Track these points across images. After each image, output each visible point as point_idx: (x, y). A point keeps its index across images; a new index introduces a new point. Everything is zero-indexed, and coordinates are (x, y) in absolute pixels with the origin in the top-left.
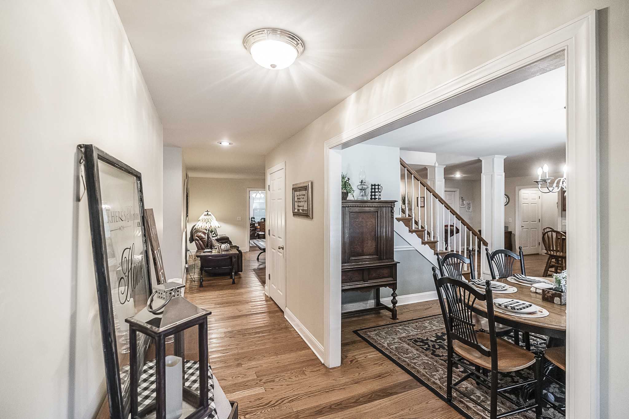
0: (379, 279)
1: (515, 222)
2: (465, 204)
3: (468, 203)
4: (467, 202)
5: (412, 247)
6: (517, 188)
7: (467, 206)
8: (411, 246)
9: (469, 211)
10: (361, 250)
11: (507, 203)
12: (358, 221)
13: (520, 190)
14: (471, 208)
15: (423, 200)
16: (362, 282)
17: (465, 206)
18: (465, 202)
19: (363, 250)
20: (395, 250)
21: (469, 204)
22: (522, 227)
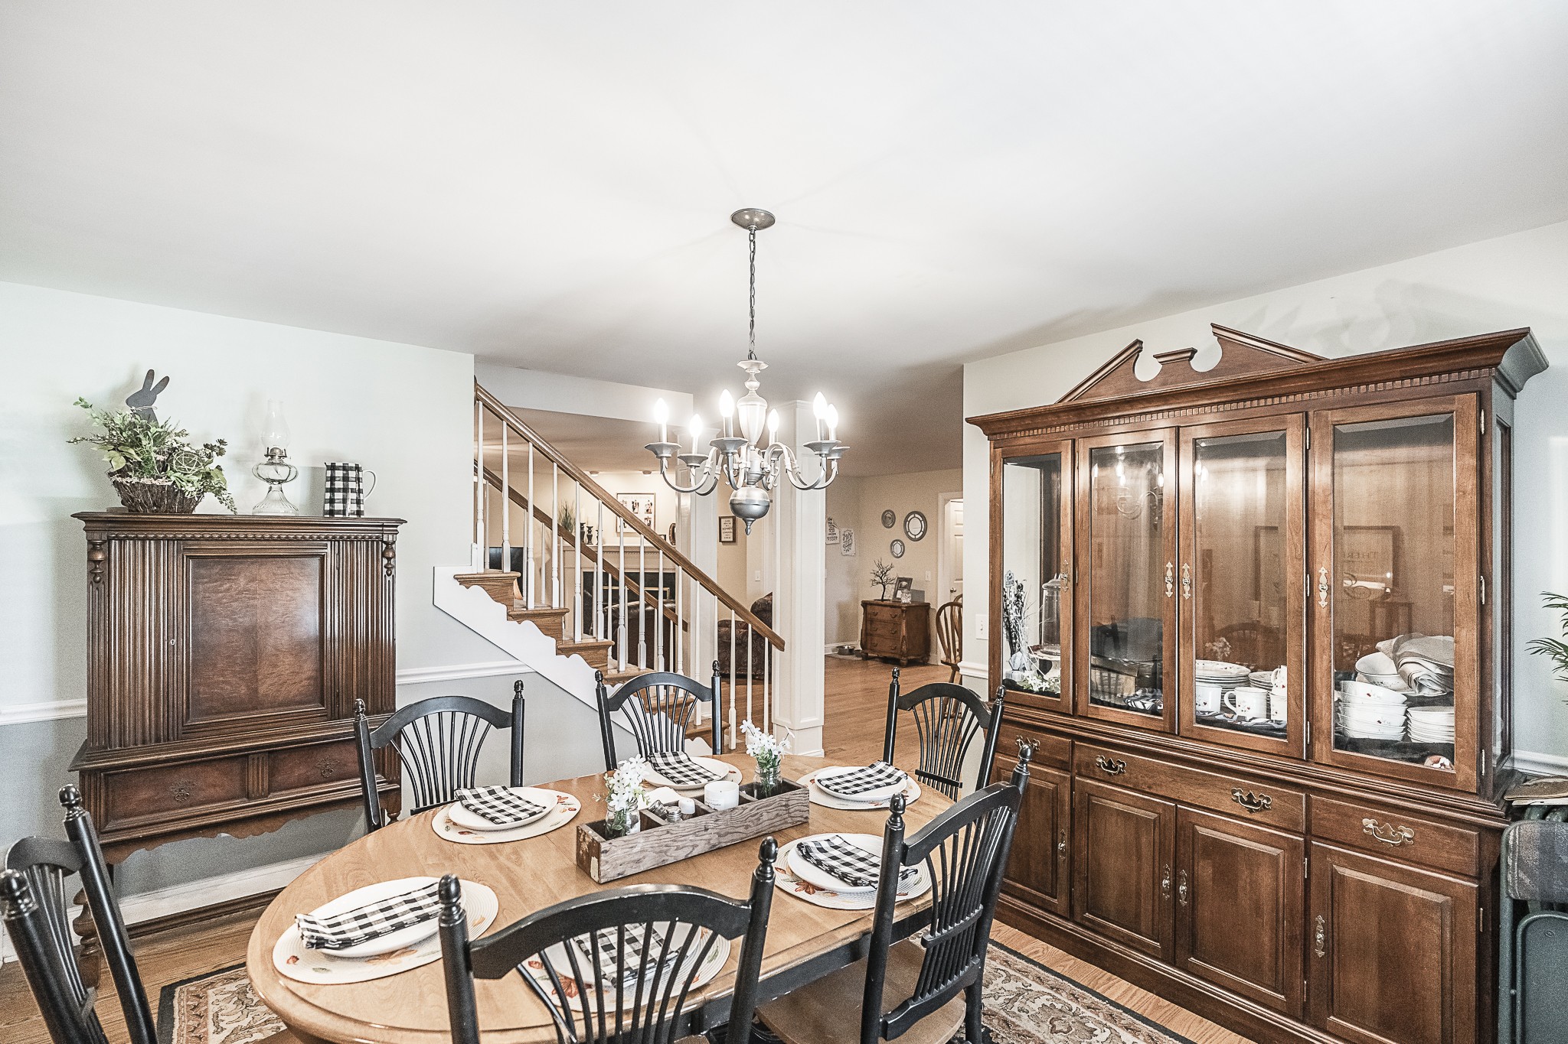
0: (325, 782)
1: (937, 582)
2: (838, 535)
3: (847, 533)
4: (843, 530)
5: (521, 663)
6: (941, 497)
7: (842, 541)
8: (516, 662)
9: (848, 553)
10: (243, 690)
11: (921, 533)
12: (228, 590)
13: (946, 501)
14: (853, 545)
15: (731, 525)
16: (238, 803)
17: (837, 541)
18: (837, 531)
19: (256, 690)
20: (398, 681)
21: (848, 536)
22: (952, 591)
